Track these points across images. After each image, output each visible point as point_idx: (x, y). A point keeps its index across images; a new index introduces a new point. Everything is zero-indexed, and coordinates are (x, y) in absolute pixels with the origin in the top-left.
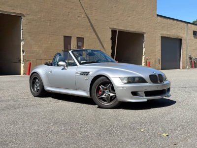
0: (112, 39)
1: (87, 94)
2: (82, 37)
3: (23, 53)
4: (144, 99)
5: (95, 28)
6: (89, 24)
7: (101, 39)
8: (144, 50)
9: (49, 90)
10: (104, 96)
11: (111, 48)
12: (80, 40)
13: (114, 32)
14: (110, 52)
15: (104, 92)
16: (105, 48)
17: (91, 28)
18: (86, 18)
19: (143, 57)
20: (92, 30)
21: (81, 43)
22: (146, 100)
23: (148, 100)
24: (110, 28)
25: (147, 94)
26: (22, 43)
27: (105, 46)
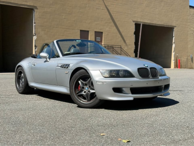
0: (135, 33)
1: (67, 90)
2: (101, 31)
3: (35, 49)
4: (130, 97)
5: (116, 21)
6: (109, 17)
7: (123, 34)
8: (174, 46)
9: (32, 86)
10: (83, 93)
11: (134, 44)
12: (99, 34)
13: (137, 26)
14: (133, 48)
15: (83, 88)
16: (128, 44)
17: (111, 21)
18: (106, 11)
19: (173, 54)
20: (113, 24)
21: (99, 38)
22: (131, 99)
23: (134, 99)
24: (134, 21)
25: (134, 91)
26: (35, 38)
27: (127, 42)
